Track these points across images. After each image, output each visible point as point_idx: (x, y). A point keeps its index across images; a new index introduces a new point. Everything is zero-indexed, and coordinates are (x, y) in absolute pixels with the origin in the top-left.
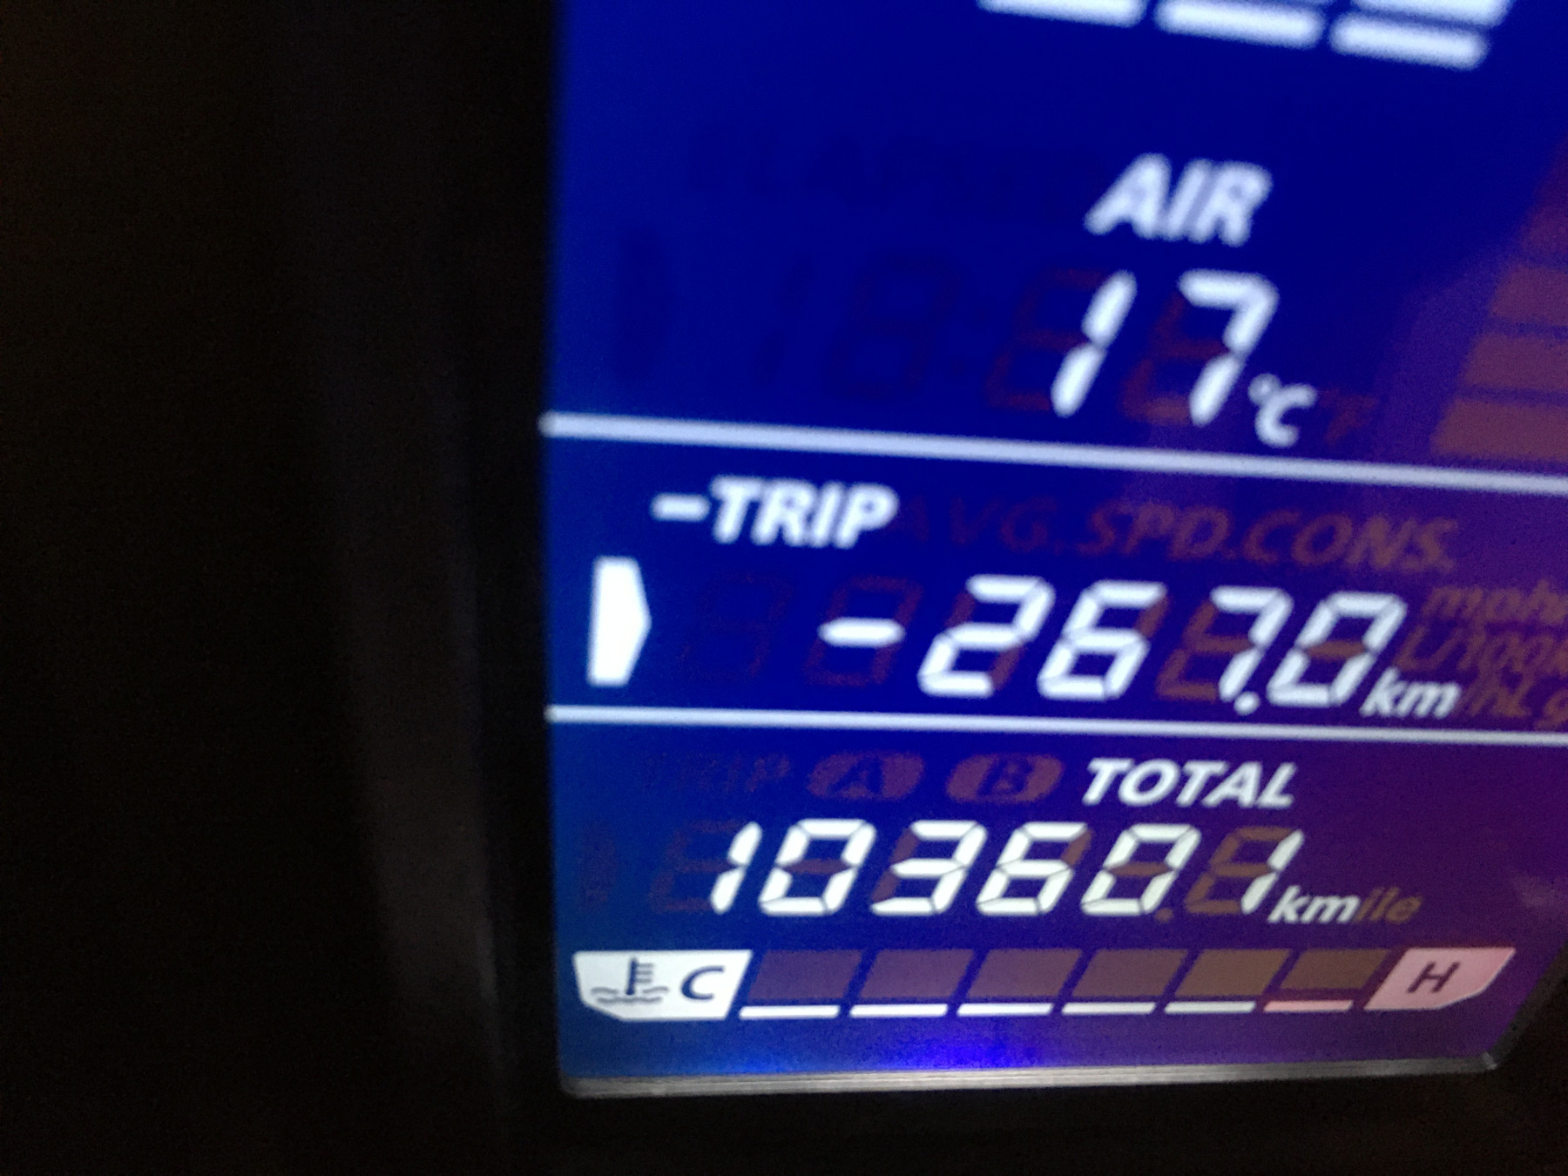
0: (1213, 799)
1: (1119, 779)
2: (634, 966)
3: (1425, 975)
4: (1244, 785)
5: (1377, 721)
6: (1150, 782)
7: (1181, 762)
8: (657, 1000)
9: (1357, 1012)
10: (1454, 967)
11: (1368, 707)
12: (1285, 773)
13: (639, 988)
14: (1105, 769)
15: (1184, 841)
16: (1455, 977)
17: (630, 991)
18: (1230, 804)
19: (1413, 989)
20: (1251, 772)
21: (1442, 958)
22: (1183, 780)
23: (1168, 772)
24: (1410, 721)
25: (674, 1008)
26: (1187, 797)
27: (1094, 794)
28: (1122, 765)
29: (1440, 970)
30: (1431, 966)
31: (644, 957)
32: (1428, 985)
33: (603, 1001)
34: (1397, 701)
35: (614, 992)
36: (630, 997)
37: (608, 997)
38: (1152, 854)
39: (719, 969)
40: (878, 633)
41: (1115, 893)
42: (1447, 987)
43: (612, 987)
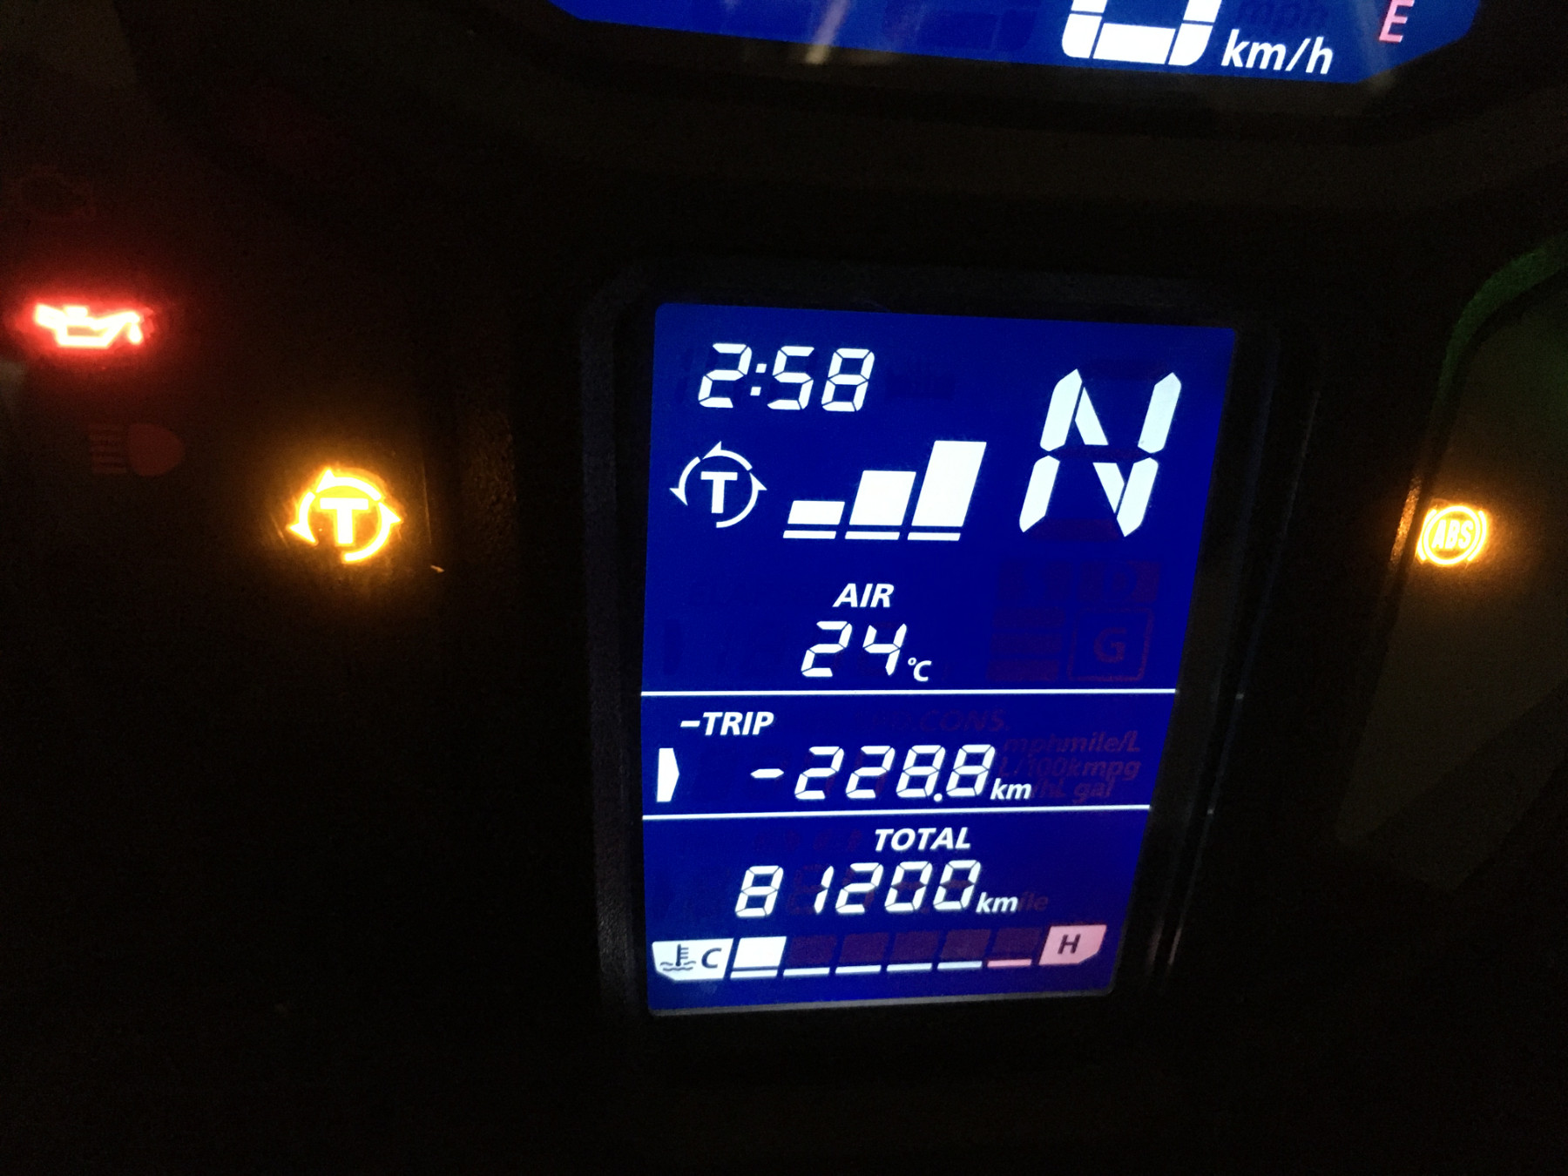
0: (934, 847)
1: (889, 838)
2: (679, 949)
3: (1064, 943)
4: (946, 839)
5: (998, 803)
6: (903, 840)
7: (916, 830)
8: (691, 968)
9: (1036, 967)
10: (1078, 938)
11: (993, 797)
12: (964, 831)
13: (682, 961)
14: (883, 833)
15: (926, 870)
16: (1080, 944)
17: (678, 963)
18: (942, 848)
19: (1061, 951)
20: (948, 831)
21: (1071, 931)
22: (919, 837)
23: (911, 833)
24: (1013, 803)
25: (698, 974)
26: (922, 846)
27: (879, 847)
28: (891, 831)
29: (1071, 939)
30: (1065, 938)
31: (684, 943)
32: (1068, 949)
33: (665, 969)
34: (1005, 792)
35: (671, 964)
36: (679, 967)
37: (669, 967)
38: (912, 878)
39: (719, 950)
40: (775, 773)
41: (900, 899)
42: (1078, 949)
43: (670, 962)
